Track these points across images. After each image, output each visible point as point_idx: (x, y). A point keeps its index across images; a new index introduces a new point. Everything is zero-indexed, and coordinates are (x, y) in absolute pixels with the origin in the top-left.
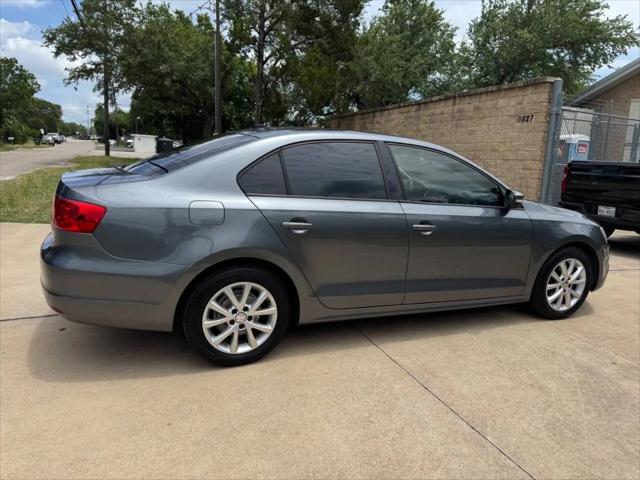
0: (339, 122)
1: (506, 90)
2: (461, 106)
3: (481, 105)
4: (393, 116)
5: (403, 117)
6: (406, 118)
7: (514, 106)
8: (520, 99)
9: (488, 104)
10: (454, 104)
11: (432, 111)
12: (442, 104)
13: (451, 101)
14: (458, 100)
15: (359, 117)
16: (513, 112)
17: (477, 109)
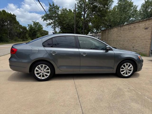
0: (103, 32)
1: (141, 21)
2: (131, 26)
3: (135, 26)
4: (115, 30)
5: (117, 29)
6: (118, 30)
7: (144, 25)
8: (145, 24)
9: (137, 25)
10: (129, 26)
11: (124, 28)
12: (126, 26)
13: (128, 25)
14: (130, 25)
15: (107, 30)
16: (143, 27)
17: (135, 27)
